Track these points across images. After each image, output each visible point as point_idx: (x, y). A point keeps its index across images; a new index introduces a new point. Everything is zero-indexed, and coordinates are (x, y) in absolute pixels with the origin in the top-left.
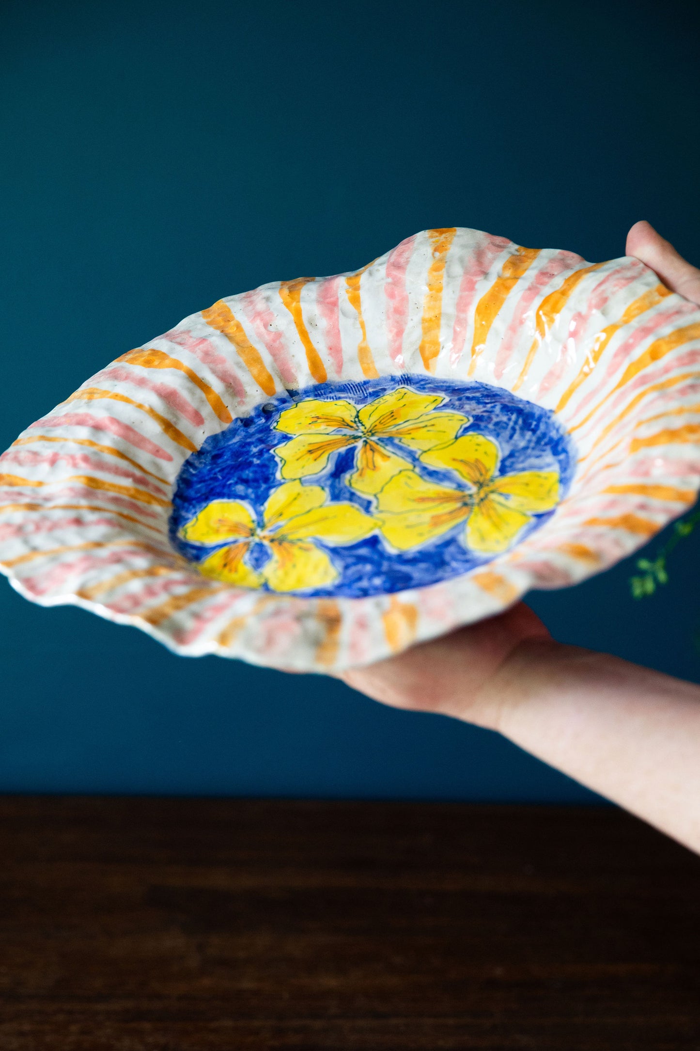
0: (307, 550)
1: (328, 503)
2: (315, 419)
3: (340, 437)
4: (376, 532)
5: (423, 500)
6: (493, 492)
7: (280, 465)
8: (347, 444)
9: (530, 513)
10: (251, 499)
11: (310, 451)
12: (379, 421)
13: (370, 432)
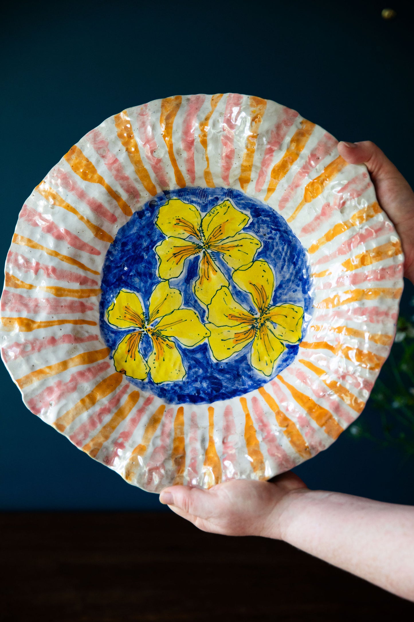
0: (171, 348)
1: (183, 307)
2: (178, 221)
3: (190, 244)
4: (206, 341)
5: (232, 317)
6: (268, 320)
7: (158, 264)
8: (194, 253)
9: (285, 343)
10: (143, 293)
11: (174, 254)
12: (212, 234)
13: (207, 244)
